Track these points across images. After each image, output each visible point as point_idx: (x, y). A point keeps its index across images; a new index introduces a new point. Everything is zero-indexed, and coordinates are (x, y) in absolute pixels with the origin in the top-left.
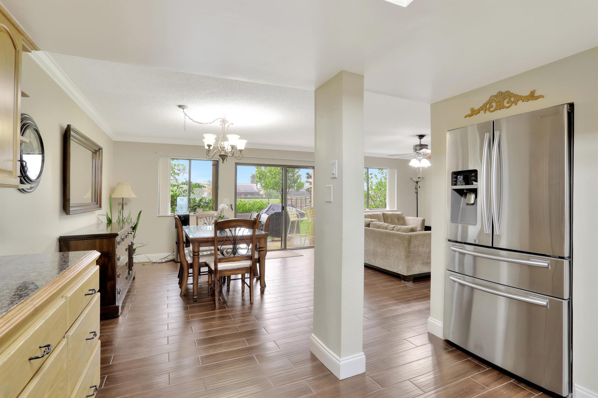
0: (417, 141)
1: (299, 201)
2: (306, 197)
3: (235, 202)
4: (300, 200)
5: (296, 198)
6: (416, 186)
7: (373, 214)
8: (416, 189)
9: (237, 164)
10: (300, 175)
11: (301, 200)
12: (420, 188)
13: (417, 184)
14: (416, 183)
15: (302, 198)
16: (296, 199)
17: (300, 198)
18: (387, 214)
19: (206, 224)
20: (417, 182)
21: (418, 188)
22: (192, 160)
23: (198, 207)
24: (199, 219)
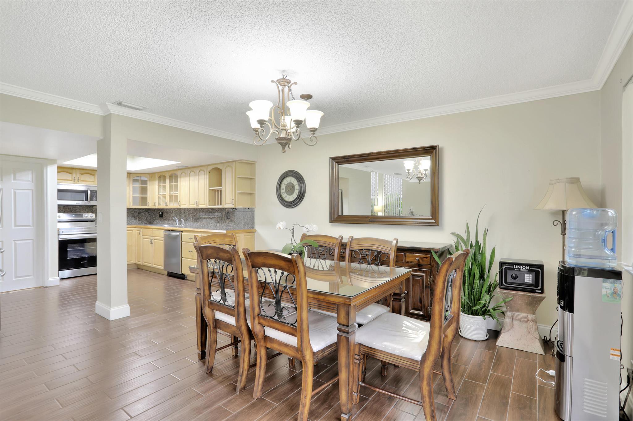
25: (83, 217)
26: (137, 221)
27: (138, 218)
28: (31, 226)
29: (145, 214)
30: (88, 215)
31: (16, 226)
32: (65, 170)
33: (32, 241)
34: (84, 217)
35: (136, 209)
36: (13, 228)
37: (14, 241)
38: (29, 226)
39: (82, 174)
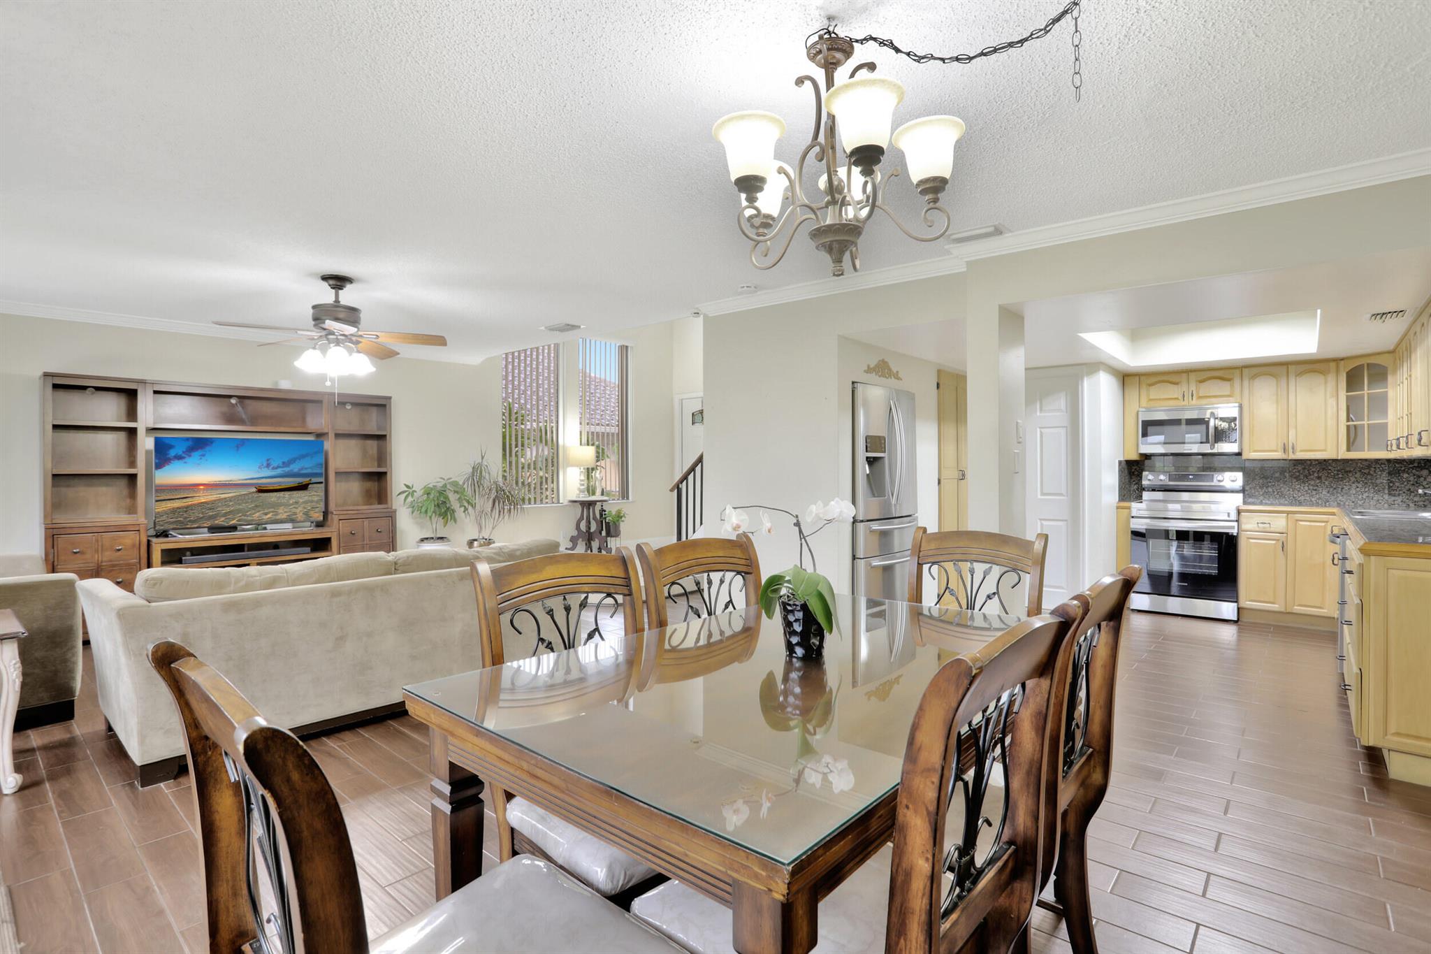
0: (326, 295)
25: (1213, 481)
26: (1386, 497)
27: (1390, 487)
28: (1064, 496)
29: (1419, 477)
30: (1223, 476)
31: (1043, 494)
32: (1165, 378)
33: (1065, 522)
34: (1215, 480)
35: (1380, 460)
36: (1039, 497)
37: (1041, 520)
38: (1061, 494)
39: (1202, 381)
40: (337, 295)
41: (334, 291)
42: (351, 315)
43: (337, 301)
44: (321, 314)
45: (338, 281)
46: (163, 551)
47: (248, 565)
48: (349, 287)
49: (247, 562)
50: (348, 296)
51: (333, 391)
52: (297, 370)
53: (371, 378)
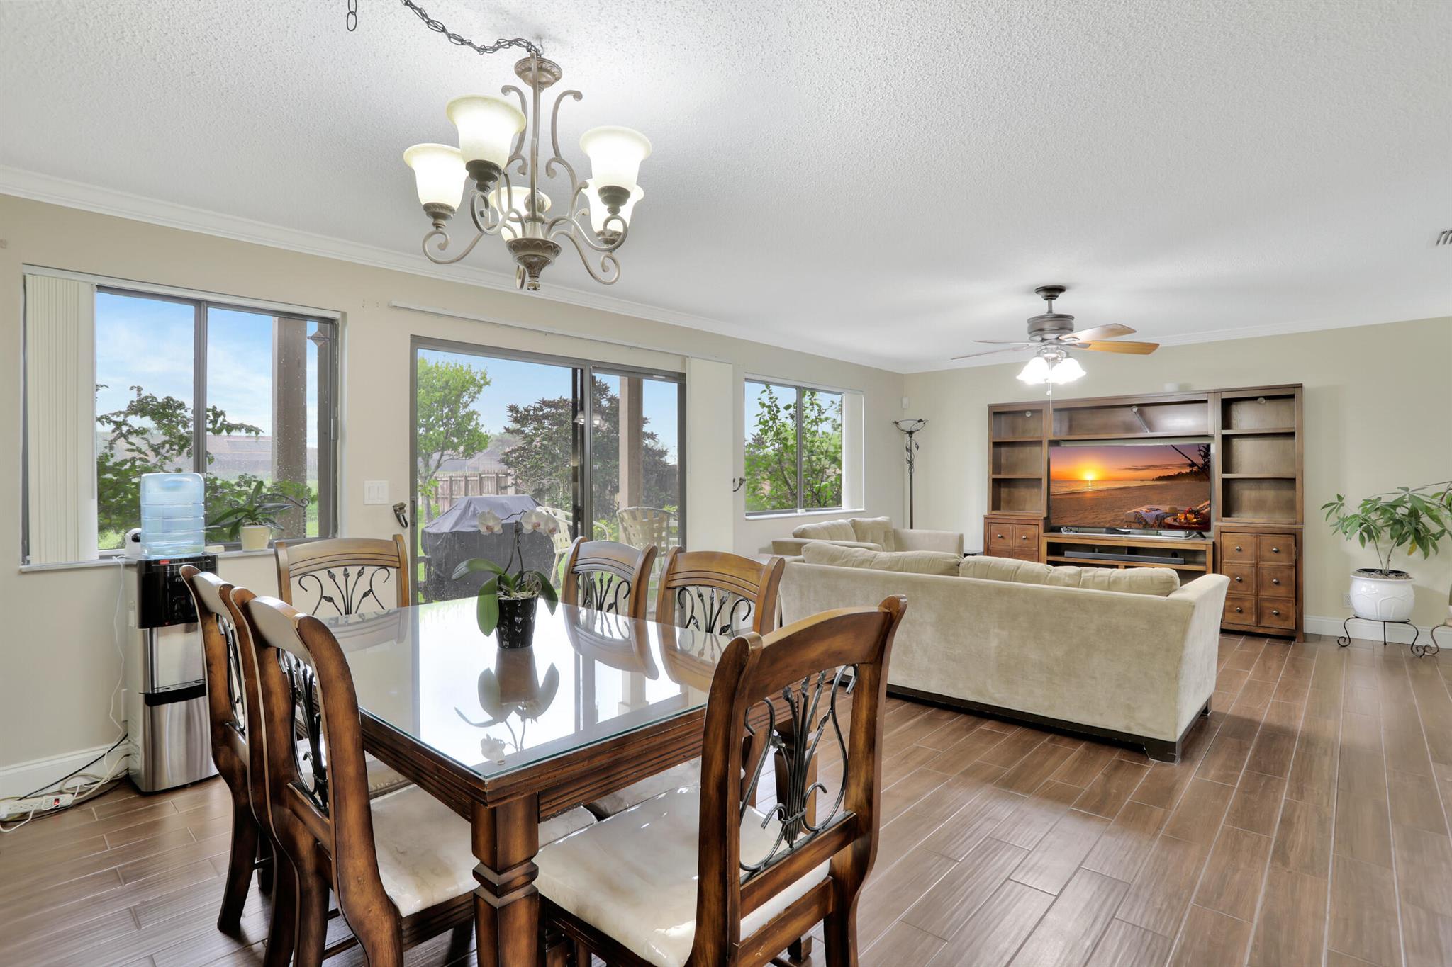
1: (459, 487)
2: (483, 476)
3: (411, 495)
4: (463, 484)
5: (451, 477)
6: (909, 443)
7: (833, 525)
8: (909, 450)
9: (418, 341)
10: (474, 412)
11: (467, 481)
12: (918, 448)
13: (911, 437)
14: (908, 435)
15: (469, 477)
16: (451, 481)
17: (463, 478)
18: (863, 522)
19: (330, 600)
20: (911, 433)
21: (914, 448)
22: (210, 309)
23: (246, 516)
24: (294, 582)
40: (1050, 306)
41: (1047, 302)
42: (1063, 323)
43: (1050, 311)
44: (1037, 327)
45: (1052, 292)
46: (1049, 544)
47: (1117, 567)
48: (1061, 295)
49: (1116, 563)
50: (1061, 304)
51: (1048, 399)
52: (1020, 383)
53: (1082, 383)
